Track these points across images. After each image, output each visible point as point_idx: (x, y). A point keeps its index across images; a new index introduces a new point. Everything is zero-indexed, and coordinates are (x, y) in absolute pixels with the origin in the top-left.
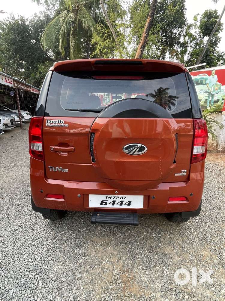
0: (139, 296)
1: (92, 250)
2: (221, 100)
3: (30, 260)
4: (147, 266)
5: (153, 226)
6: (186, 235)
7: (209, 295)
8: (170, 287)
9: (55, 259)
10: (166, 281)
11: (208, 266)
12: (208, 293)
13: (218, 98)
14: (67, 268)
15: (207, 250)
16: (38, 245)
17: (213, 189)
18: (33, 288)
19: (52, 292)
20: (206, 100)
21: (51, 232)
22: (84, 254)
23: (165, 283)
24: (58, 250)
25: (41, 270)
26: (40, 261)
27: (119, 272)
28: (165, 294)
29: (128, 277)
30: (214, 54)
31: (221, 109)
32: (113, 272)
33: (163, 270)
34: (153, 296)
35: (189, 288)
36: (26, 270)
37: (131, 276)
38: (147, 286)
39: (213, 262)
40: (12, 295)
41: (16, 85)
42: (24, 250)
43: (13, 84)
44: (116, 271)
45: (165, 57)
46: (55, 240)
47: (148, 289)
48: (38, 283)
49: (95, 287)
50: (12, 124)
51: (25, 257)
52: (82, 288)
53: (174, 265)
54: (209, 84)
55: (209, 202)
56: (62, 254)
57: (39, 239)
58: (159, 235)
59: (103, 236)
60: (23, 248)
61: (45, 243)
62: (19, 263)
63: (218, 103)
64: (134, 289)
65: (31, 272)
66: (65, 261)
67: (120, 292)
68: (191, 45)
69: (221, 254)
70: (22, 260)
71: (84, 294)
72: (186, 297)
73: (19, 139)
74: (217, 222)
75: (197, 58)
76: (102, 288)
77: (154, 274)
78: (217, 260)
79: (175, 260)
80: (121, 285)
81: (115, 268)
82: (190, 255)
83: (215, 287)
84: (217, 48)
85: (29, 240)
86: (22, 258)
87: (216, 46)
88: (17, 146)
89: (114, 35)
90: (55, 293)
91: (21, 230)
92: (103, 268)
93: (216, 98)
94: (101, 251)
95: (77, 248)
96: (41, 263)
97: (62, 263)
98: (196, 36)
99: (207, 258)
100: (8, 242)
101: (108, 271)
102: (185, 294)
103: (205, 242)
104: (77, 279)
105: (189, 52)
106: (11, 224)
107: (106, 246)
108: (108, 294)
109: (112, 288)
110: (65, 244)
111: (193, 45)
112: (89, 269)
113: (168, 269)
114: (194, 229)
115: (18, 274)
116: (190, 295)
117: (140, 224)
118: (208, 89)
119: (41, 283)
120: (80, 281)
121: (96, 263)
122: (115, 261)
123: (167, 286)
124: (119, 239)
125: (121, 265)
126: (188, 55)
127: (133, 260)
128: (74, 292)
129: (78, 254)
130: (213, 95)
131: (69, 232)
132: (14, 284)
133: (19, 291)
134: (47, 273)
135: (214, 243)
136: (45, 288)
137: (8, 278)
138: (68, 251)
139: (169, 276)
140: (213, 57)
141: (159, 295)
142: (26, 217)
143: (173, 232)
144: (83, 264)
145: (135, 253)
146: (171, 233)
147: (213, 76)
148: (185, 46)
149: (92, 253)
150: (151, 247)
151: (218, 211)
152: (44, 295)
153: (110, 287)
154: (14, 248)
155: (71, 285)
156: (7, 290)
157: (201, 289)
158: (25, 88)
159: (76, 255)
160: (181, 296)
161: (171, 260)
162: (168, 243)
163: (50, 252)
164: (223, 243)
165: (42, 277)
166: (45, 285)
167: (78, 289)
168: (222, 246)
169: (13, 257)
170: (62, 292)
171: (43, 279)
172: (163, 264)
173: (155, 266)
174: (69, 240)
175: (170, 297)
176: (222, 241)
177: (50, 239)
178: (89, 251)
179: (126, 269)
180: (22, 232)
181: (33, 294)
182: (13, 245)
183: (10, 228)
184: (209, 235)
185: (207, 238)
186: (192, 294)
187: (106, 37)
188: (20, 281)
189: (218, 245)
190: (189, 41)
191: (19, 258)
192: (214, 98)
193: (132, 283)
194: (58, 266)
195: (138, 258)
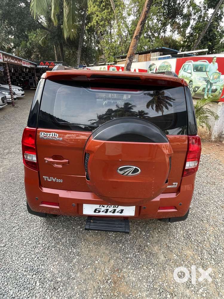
0: (127, 296)
1: (86, 249)
2: (219, 90)
3: (27, 259)
4: (136, 266)
5: (144, 224)
6: (173, 234)
7: (189, 294)
8: (155, 287)
9: (51, 259)
10: (152, 281)
11: (190, 266)
12: (188, 292)
13: (216, 87)
14: (62, 267)
15: (191, 250)
16: (35, 244)
17: (201, 185)
18: (31, 288)
19: (48, 293)
20: (204, 89)
21: (47, 230)
22: (78, 253)
23: (151, 283)
24: (53, 249)
25: (38, 270)
26: (37, 261)
27: (110, 272)
28: (150, 293)
29: (117, 277)
30: (218, 30)
31: (218, 99)
32: (105, 272)
33: (150, 270)
34: (140, 295)
35: (172, 288)
36: (24, 270)
37: (120, 276)
38: (135, 286)
39: (195, 262)
40: (12, 295)
41: (6, 59)
42: (21, 248)
43: (2, 59)
44: (107, 271)
45: (166, 30)
46: (51, 239)
47: (135, 289)
48: (36, 283)
49: (87, 287)
50: (3, 102)
51: (22, 256)
52: (76, 288)
53: (160, 264)
54: (209, 72)
55: (197, 198)
56: (58, 253)
57: (35, 238)
58: (148, 234)
59: (96, 235)
60: (20, 247)
61: (41, 242)
62: (17, 263)
63: (216, 93)
64: (123, 288)
65: (29, 272)
66: (60, 260)
67: (110, 291)
68: (195, 17)
69: (202, 254)
70: (20, 259)
71: (77, 294)
72: (169, 296)
73: (11, 120)
74: (202, 221)
75: (200, 33)
76: (94, 287)
77: (141, 273)
78: (198, 261)
79: (161, 260)
80: (112, 284)
81: (106, 268)
82: (175, 255)
83: (194, 287)
84: (221, 22)
85: (26, 238)
86: (20, 257)
87: (221, 21)
88: (10, 128)
89: (113, 5)
90: (52, 293)
91: (18, 227)
92: (96, 268)
93: (214, 87)
94: (94, 251)
95: (71, 246)
96: (38, 263)
97: (57, 262)
98: (200, 7)
99: (190, 257)
100: (6, 240)
101: (100, 271)
102: (168, 293)
103: (189, 242)
104: (72, 279)
105: (192, 25)
106: (8, 221)
107: (98, 245)
108: (99, 294)
109: (103, 288)
110: (61, 243)
111: (197, 18)
112: (83, 269)
113: (154, 269)
114: (180, 228)
115: (17, 274)
116: (172, 294)
117: (132, 221)
118: (207, 77)
119: (38, 284)
120: (75, 281)
121: (89, 263)
122: (107, 260)
123: (152, 285)
124: (111, 237)
125: (112, 265)
126: (190, 29)
127: (123, 259)
128: (69, 292)
129: (72, 253)
130: (211, 84)
131: (64, 230)
132: (14, 284)
133: (18, 291)
134: (44, 273)
135: (198, 243)
136: (42, 288)
137: (8, 278)
138: (63, 250)
139: (155, 275)
140: (216, 33)
141: (145, 295)
142: (22, 214)
143: (161, 230)
144: (77, 263)
145: (125, 253)
146: (159, 232)
147: (213, 63)
148: (188, 18)
149: (85, 252)
150: (141, 246)
151: (204, 209)
152: (42, 295)
153: (102, 287)
154: (12, 247)
155: (66, 285)
156: (7, 291)
157: (182, 289)
158: (16, 62)
159: (70, 254)
160: (164, 295)
161: (157, 260)
162: (156, 243)
163: (47, 251)
164: (206, 243)
165: (39, 277)
166: (42, 285)
167: (72, 289)
168: (204, 246)
169: (11, 257)
170: (58, 292)
171: (40, 279)
172: (150, 264)
173: (143, 266)
174: (64, 239)
175: (154, 296)
176: (205, 241)
177: (46, 237)
178: (83, 250)
179: (116, 269)
180: (19, 230)
181: (31, 295)
182: (11, 244)
183: (6, 225)
184: (194, 234)
185: (192, 238)
186: (174, 294)
187: (103, 6)
188: (19, 281)
189: (201, 245)
190: (192, 12)
191: (17, 257)
192: (213, 87)
193: (121, 282)
194: (54, 266)
195: (127, 258)
